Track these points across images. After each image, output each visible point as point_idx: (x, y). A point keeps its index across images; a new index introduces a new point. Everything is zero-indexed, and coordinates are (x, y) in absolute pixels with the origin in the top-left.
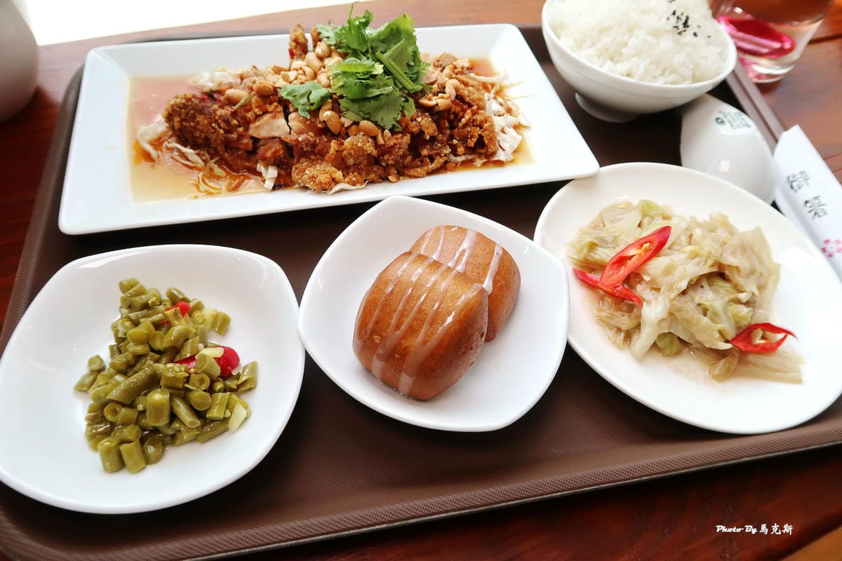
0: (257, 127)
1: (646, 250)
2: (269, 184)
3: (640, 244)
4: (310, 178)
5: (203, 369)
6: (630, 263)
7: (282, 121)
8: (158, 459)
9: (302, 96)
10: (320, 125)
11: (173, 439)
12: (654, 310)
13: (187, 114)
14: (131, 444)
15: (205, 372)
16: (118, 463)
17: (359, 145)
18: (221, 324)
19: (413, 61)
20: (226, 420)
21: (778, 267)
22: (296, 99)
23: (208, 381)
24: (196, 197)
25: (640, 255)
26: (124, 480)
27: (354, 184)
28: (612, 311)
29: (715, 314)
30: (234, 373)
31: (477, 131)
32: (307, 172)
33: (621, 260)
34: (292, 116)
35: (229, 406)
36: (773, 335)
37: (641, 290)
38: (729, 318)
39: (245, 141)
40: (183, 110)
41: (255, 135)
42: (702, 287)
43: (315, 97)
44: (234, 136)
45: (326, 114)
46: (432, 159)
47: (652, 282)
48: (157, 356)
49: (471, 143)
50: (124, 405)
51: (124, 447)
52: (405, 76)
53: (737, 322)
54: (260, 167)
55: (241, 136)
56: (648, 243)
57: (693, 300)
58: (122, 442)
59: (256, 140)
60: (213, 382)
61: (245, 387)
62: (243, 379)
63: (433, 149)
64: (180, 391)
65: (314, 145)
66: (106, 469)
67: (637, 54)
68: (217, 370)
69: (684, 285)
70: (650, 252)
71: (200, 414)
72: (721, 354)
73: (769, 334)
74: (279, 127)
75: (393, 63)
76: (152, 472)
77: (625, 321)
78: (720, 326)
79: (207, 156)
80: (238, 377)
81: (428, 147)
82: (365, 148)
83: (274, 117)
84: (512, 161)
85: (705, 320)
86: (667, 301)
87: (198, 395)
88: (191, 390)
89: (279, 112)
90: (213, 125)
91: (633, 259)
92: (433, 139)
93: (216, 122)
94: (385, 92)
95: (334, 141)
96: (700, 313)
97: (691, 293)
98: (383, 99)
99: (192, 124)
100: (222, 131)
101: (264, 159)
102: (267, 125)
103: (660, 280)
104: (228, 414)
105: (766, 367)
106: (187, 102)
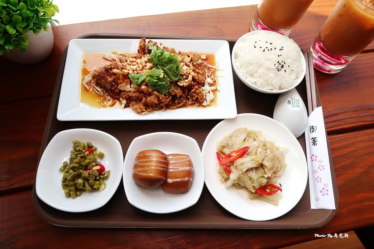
0: (121, 87)
1: (238, 155)
2: (123, 106)
3: (237, 152)
4: (135, 109)
5: (93, 174)
6: (232, 158)
7: (129, 86)
8: (80, 195)
9: (136, 79)
10: (141, 90)
11: (85, 190)
12: (233, 176)
13: (99, 78)
14: (73, 192)
15: (94, 175)
16: (69, 195)
17: (152, 100)
18: (102, 156)
19: (176, 70)
20: (99, 188)
21: (286, 165)
22: (134, 80)
23: (94, 177)
24: (99, 108)
25: (235, 156)
26: (70, 200)
27: (149, 112)
28: (223, 171)
29: (253, 181)
30: (103, 173)
31: (196, 96)
32: (134, 106)
33: (229, 156)
34: (132, 86)
35: (100, 184)
36: (274, 189)
37: (232, 168)
38: (258, 183)
39: (117, 90)
40: (97, 77)
41: (120, 89)
42: (253, 171)
43: (140, 81)
44: (113, 88)
45: (143, 87)
46: (179, 103)
47: (236, 166)
48: (81, 167)
49: (194, 99)
50: (71, 181)
51: (71, 192)
52: (172, 76)
53: (260, 184)
54: (121, 99)
55: (115, 88)
56: (239, 153)
57: (248, 174)
58: (70, 190)
59: (121, 91)
60: (96, 177)
61: (106, 178)
62: (106, 175)
63: (180, 100)
64: (86, 179)
65: (138, 97)
66: (66, 197)
67: (260, 77)
68: (97, 174)
69: (245, 170)
70: (239, 156)
71: (92, 186)
72: (252, 193)
73: (273, 189)
74: (127, 88)
75: (168, 71)
76: (78, 199)
77: (225, 176)
78: (254, 185)
79: (104, 92)
80: (104, 175)
81: (178, 99)
82: (154, 101)
83: (126, 85)
84: (209, 105)
85: (249, 182)
86: (238, 174)
87: (91, 181)
88: (90, 179)
89: (128, 83)
90: (107, 84)
91: (233, 157)
92: (180, 97)
93: (108, 83)
94: (163, 84)
95: (144, 98)
96: (249, 179)
97: (248, 172)
98: (162, 86)
99: (100, 82)
100: (109, 87)
101: (122, 97)
102: (124, 86)
103: (238, 167)
104: (99, 187)
105: (268, 199)
106: (99, 74)
